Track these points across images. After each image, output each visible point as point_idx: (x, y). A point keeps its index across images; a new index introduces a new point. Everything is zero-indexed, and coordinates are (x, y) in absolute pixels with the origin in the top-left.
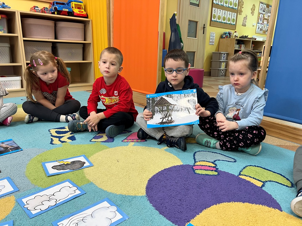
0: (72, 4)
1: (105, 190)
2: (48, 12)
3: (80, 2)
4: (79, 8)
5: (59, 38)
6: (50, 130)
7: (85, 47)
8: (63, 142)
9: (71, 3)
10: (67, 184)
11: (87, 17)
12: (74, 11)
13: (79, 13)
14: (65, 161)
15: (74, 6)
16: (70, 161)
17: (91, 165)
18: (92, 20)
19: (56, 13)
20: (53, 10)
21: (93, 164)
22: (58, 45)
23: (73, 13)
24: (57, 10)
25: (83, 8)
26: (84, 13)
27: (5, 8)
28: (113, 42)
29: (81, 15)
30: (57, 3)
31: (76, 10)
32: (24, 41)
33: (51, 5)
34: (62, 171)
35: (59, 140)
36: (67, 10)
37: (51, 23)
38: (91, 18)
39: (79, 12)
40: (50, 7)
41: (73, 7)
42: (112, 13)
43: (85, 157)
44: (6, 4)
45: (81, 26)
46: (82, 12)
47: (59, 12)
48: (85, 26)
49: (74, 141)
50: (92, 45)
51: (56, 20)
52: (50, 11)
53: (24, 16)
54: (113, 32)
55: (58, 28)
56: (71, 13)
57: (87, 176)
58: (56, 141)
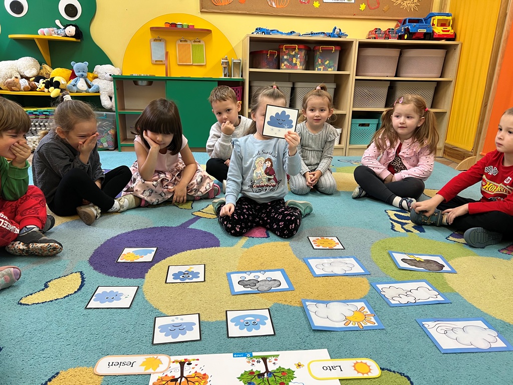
0: (434, 19)
1: (478, 307)
2: (394, 35)
3: (448, 15)
4: (443, 25)
5: (401, 75)
6: (387, 211)
7: (439, 88)
8: (408, 231)
9: (432, 18)
10: (424, 284)
11: (454, 39)
12: (436, 31)
13: (442, 33)
14: (417, 256)
15: (435, 22)
16: (423, 258)
17: (453, 272)
18: (462, 44)
19: (406, 37)
20: (402, 32)
21: (456, 270)
22: (398, 85)
23: (432, 34)
24: (409, 32)
25: (451, 23)
26: (451, 32)
27: (340, 37)
28: (498, 82)
29: (445, 37)
30: (411, 21)
31: (437, 29)
32: (356, 80)
33: (400, 25)
34: (414, 267)
35: (402, 228)
36: (425, 31)
37: (395, 53)
38: (461, 40)
39: (443, 31)
40: (396, 27)
41: (433, 25)
42: (507, 32)
43: (442, 258)
44: (342, 32)
45: (441, 53)
46: (448, 31)
47: (412, 36)
48: (447, 53)
49: (422, 233)
50: (453, 84)
51: (403, 47)
52: (396, 33)
53: (362, 45)
54: (501, 65)
55: (403, 59)
56: (429, 35)
57: (449, 283)
58: (398, 227)
